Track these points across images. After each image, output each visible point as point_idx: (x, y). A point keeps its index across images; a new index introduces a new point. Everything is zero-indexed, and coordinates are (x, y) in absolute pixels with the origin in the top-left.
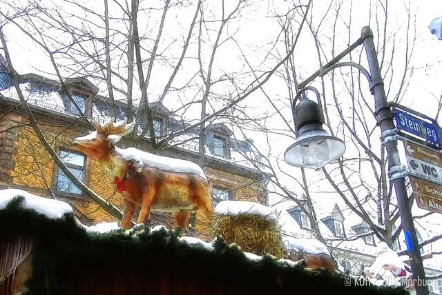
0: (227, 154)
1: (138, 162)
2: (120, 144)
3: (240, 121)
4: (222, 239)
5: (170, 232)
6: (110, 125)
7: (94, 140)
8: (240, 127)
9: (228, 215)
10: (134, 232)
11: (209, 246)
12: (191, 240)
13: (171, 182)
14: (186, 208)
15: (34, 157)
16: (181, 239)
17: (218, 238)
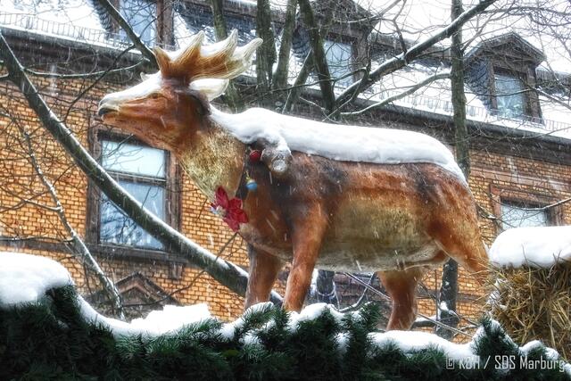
0: (532, 112)
1: (274, 145)
2: (224, 101)
3: (558, 20)
4: (498, 333)
5: (349, 321)
6: (195, 54)
7: (155, 96)
8: (558, 37)
9: (525, 267)
10: (246, 328)
11: (463, 352)
12: (410, 340)
13: (367, 191)
14: (414, 258)
15: (32, 161)
16: (379, 338)
17: (487, 330)
